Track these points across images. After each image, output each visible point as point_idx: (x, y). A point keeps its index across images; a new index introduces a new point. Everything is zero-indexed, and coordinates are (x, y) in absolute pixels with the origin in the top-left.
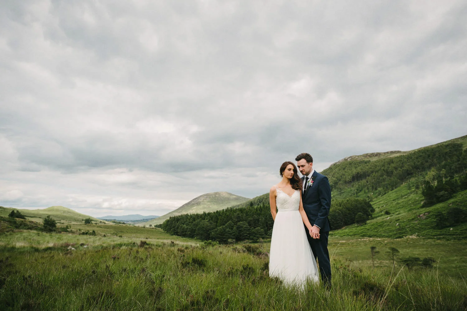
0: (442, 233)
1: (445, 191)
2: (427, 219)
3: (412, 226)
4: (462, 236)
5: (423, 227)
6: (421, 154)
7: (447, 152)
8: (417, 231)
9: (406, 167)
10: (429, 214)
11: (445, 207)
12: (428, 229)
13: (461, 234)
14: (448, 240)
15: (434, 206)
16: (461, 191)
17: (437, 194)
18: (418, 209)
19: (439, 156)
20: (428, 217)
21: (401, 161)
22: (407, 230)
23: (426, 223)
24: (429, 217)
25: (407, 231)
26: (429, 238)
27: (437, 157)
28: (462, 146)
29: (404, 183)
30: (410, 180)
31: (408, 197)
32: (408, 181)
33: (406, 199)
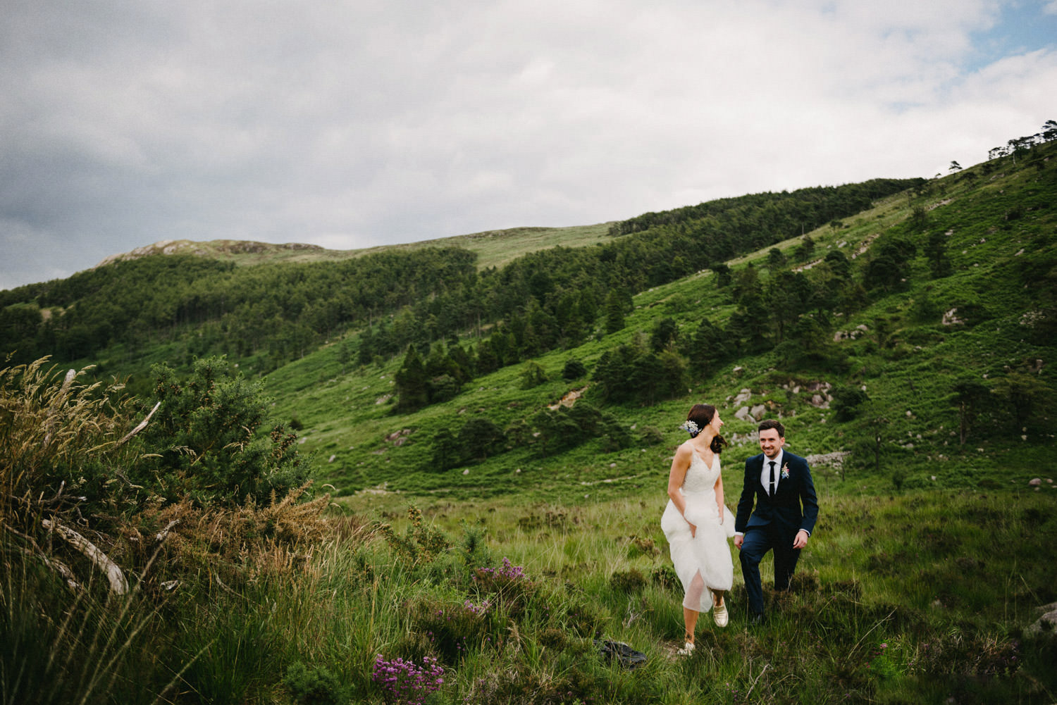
0: (447, 481)
1: (450, 376)
2: (409, 445)
3: (372, 463)
4: (492, 489)
5: (400, 466)
6: (379, 266)
7: (441, 270)
8: (385, 475)
9: (338, 298)
10: (412, 432)
11: (449, 416)
12: (411, 472)
13: (490, 484)
14: (463, 499)
15: (422, 411)
16: (478, 377)
17: (431, 381)
18: (381, 417)
19: (424, 277)
20: (411, 440)
21: (327, 278)
22: (362, 474)
23: (407, 456)
24: (413, 441)
25: (361, 477)
26: (418, 495)
27: (417, 280)
28: (476, 260)
29: (329, 343)
30: (346, 336)
31: (338, 384)
32: (339, 337)
33: (336, 388)
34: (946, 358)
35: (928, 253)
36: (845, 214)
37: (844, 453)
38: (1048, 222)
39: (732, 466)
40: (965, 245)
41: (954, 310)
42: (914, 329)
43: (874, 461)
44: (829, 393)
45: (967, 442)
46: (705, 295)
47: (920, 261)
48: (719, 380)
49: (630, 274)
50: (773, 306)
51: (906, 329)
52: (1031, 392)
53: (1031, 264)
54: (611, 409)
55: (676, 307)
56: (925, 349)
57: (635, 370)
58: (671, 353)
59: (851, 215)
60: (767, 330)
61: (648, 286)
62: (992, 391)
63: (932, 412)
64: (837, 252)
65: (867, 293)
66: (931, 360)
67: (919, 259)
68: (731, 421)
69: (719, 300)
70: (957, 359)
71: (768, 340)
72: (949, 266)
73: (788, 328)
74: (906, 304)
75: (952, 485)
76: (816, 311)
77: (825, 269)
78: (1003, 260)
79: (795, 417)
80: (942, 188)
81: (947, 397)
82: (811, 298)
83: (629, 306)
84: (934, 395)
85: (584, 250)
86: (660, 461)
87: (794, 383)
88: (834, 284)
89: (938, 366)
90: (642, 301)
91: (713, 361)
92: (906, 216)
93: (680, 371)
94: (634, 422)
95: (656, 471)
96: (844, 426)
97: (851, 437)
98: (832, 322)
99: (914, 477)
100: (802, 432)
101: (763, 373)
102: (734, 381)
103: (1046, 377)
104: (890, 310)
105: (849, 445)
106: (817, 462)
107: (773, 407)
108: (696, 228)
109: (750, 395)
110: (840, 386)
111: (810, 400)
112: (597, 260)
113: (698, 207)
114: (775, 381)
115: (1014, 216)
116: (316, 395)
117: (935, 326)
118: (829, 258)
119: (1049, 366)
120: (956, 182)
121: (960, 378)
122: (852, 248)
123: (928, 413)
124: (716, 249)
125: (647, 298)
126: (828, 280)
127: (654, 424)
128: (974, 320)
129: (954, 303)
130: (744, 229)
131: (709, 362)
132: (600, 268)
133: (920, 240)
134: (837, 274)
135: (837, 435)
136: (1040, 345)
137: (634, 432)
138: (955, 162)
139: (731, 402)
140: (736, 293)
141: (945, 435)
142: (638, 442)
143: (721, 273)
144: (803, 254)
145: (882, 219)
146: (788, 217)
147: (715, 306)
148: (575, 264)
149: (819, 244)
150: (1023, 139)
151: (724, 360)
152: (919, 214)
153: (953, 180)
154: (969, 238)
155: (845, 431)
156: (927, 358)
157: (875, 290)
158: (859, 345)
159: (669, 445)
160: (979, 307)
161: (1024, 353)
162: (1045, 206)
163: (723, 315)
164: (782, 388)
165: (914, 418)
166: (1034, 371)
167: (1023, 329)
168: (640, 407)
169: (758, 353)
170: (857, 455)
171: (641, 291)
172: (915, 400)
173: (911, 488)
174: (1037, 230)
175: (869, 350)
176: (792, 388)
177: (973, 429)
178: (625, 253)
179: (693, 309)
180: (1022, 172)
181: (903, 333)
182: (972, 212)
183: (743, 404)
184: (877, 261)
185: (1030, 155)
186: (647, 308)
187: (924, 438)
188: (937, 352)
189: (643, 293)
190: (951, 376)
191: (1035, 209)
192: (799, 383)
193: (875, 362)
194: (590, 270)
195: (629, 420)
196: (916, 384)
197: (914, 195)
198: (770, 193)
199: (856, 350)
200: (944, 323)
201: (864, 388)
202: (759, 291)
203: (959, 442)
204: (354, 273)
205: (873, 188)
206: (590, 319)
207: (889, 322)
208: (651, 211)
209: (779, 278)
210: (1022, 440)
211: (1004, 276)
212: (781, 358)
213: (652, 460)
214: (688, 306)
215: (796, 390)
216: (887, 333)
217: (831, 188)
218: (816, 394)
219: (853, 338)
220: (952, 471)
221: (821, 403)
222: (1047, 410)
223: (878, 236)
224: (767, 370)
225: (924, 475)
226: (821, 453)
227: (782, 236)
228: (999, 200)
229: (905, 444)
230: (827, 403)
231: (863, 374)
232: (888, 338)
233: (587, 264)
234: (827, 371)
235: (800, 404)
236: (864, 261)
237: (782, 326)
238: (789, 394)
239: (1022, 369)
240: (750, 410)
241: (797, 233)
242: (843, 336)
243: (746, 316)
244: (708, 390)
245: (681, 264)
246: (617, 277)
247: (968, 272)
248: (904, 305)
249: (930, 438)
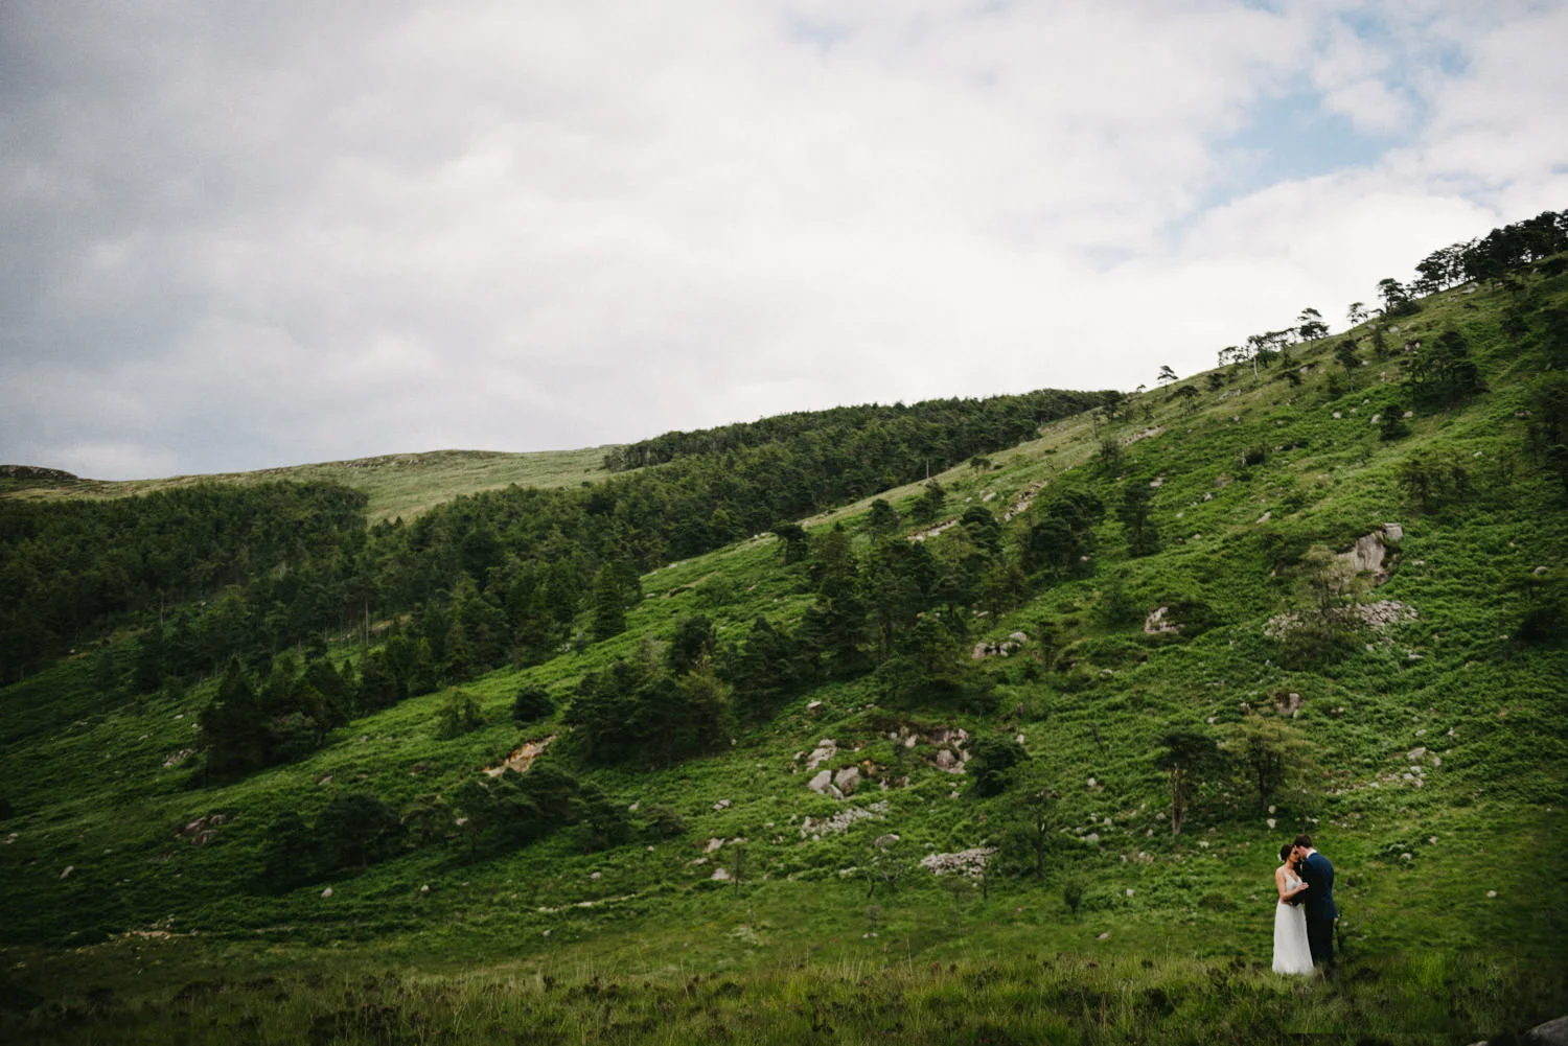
0: (290, 911)
1: (306, 714)
2: (221, 843)
3: (146, 879)
4: (373, 924)
5: (200, 883)
6: (182, 511)
7: (301, 523)
8: (171, 902)
9: (99, 569)
10: (229, 819)
11: (301, 788)
12: (222, 896)
13: (371, 914)
14: (318, 943)
15: (250, 780)
16: (361, 717)
17: (271, 725)
18: (171, 792)
19: (267, 534)
20: (224, 834)
21: (79, 531)
22: (124, 900)
23: (215, 865)
24: (228, 836)
25: (122, 906)
26: (232, 938)
27: (256, 539)
28: (365, 505)
29: (77, 653)
30: (110, 639)
31: (91, 728)
32: (99, 642)
33: (86, 737)
34: (1151, 689)
35: (1122, 514)
36: (994, 446)
37: (988, 851)
38: (1309, 469)
39: (801, 874)
40: (1181, 504)
41: (1163, 610)
42: (1100, 640)
43: (1036, 863)
44: (963, 747)
45: (1182, 831)
46: (763, 577)
47: (1110, 528)
48: (782, 723)
49: (638, 537)
50: (873, 598)
51: (1088, 640)
52: (1280, 747)
53: (1279, 537)
54: (597, 774)
55: (713, 596)
56: (1117, 674)
57: (639, 706)
58: (702, 677)
59: (1005, 448)
60: (864, 639)
61: (668, 559)
62: (1221, 745)
63: (1129, 779)
64: (979, 509)
65: (1027, 579)
66: (1127, 693)
67: (1109, 524)
68: (802, 796)
69: (787, 586)
70: (1167, 692)
71: (865, 655)
72: (1156, 537)
73: (899, 636)
74: (1088, 599)
75: (1160, 903)
76: (945, 608)
77: (961, 538)
78: (1239, 529)
79: (908, 788)
80: (1147, 409)
81: (1151, 755)
82: (935, 586)
83: (635, 593)
84: (1131, 752)
85: (559, 493)
86: (679, 866)
87: (907, 730)
88: (974, 562)
89: (1138, 703)
90: (657, 585)
91: (774, 690)
92: (1090, 453)
93: (718, 708)
94: (636, 798)
95: (671, 884)
96: (988, 803)
97: (999, 823)
98: (971, 627)
99: (1100, 891)
100: (919, 815)
101: (857, 712)
102: (808, 726)
103: (1305, 722)
104: (1063, 608)
105: (995, 836)
106: (942, 866)
107: (871, 770)
108: (751, 461)
109: (835, 749)
110: (981, 735)
111: (933, 758)
112: (582, 511)
113: (756, 426)
114: (877, 726)
115: (1256, 459)
116: (44, 749)
117: (1134, 635)
118: (967, 519)
119: (1309, 704)
120: (1168, 400)
121: (1173, 723)
122: (1005, 503)
123: (1123, 782)
124: (784, 498)
125: (666, 580)
126: (964, 555)
127: (671, 802)
128: (1194, 627)
129: (1163, 598)
130: (832, 466)
131: (766, 692)
132: (586, 525)
133: (1110, 493)
134: (980, 546)
135: (976, 819)
136: (1296, 670)
137: (634, 816)
138: (1167, 368)
139: (803, 761)
140: (816, 574)
141: (1150, 819)
142: (641, 832)
143: (790, 539)
144: (926, 511)
145: (1054, 457)
146: (903, 447)
147: (780, 596)
148: (542, 519)
149: (952, 495)
150: (1270, 336)
151: (794, 688)
152: (1109, 450)
153: (1165, 396)
154: (1187, 492)
155: (989, 812)
156: (1120, 689)
157: (1039, 574)
158: (1013, 667)
159: (692, 838)
160: (1201, 606)
161: (1271, 682)
162: (1303, 444)
163: (791, 611)
164: (886, 738)
165: (1101, 789)
166: (1286, 712)
167: (1270, 643)
168: (647, 771)
169: (849, 677)
170: (1008, 854)
171: (656, 567)
172: (1101, 760)
173: (1093, 909)
174: (1290, 482)
175: (1030, 674)
176: (904, 738)
177: (1193, 810)
178: (630, 501)
179: (744, 599)
180: (1267, 389)
181: (1084, 646)
182: (1191, 450)
183: (823, 765)
184: (1041, 526)
185: (1280, 362)
186: (665, 597)
187: (1116, 824)
188: (1136, 679)
189: (660, 570)
190: (1158, 720)
191: (1287, 448)
192: (915, 729)
193: (1039, 696)
194: (568, 529)
195: (628, 794)
196: (1103, 732)
197: (1104, 419)
198: (875, 406)
199: (1010, 676)
200: (1148, 631)
201: (1021, 739)
202: (853, 571)
203: (1170, 829)
204: (133, 524)
205: (1040, 404)
206: (566, 615)
207: (1061, 628)
208: (676, 429)
209: (885, 549)
210: (1268, 827)
211: (1241, 556)
212: (887, 687)
213: (665, 865)
214: (734, 594)
215: (910, 742)
216: (1059, 647)
217: (974, 402)
218: (943, 748)
219: (1004, 653)
220: (1158, 880)
221: (952, 764)
222: (1306, 778)
223: (1045, 484)
224: (863, 707)
225: (1114, 888)
226: (951, 851)
227: (893, 478)
228: (1233, 432)
229: (1085, 834)
230: (961, 764)
231: (1019, 715)
232: (1060, 655)
233: (564, 517)
234: (962, 710)
235: (916, 766)
236: (1023, 527)
237: (889, 634)
238: (900, 749)
239: (1267, 709)
240: (833, 776)
241: (919, 475)
242: (988, 650)
243: (830, 613)
244: (764, 741)
245: (723, 522)
246: (616, 541)
247: (1183, 548)
248: (1084, 600)
249: (1125, 824)
